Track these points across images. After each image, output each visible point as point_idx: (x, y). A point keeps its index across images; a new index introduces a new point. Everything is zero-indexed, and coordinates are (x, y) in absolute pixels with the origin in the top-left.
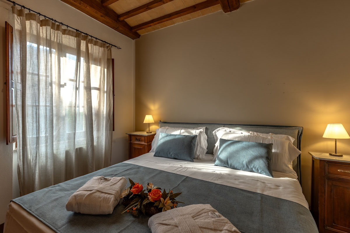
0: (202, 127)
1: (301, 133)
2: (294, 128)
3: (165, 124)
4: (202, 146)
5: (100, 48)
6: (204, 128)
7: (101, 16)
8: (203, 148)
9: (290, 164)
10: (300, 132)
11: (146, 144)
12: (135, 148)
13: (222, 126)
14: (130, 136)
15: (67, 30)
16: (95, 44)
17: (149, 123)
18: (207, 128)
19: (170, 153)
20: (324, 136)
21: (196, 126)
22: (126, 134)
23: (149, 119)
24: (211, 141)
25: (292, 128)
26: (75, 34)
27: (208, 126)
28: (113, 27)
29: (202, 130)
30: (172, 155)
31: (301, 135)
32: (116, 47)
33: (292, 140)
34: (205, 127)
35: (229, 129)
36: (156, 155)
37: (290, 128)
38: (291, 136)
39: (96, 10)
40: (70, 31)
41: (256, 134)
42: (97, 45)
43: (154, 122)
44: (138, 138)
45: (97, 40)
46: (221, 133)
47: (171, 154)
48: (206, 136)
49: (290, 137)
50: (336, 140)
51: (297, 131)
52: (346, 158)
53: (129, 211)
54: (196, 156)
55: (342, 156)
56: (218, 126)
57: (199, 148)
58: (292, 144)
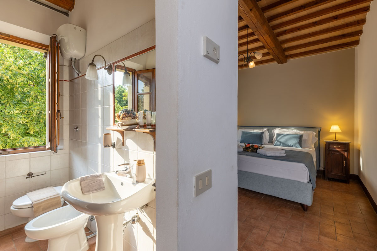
0: (265, 128)
2: (316, 128)
3: (242, 127)
6: (267, 129)
8: (267, 139)
9: (313, 145)
10: (320, 130)
20: (330, 131)
21: (262, 128)
24: (271, 136)
27: (269, 128)
29: (266, 130)
30: (250, 142)
31: (320, 132)
33: (315, 134)
36: (241, 142)
37: (314, 128)
46: (277, 131)
48: (268, 134)
49: (314, 132)
50: (335, 133)
51: (318, 129)
52: (339, 141)
53: (248, 150)
54: (263, 143)
55: (338, 140)
56: (275, 127)
57: (265, 139)
58: (314, 136)
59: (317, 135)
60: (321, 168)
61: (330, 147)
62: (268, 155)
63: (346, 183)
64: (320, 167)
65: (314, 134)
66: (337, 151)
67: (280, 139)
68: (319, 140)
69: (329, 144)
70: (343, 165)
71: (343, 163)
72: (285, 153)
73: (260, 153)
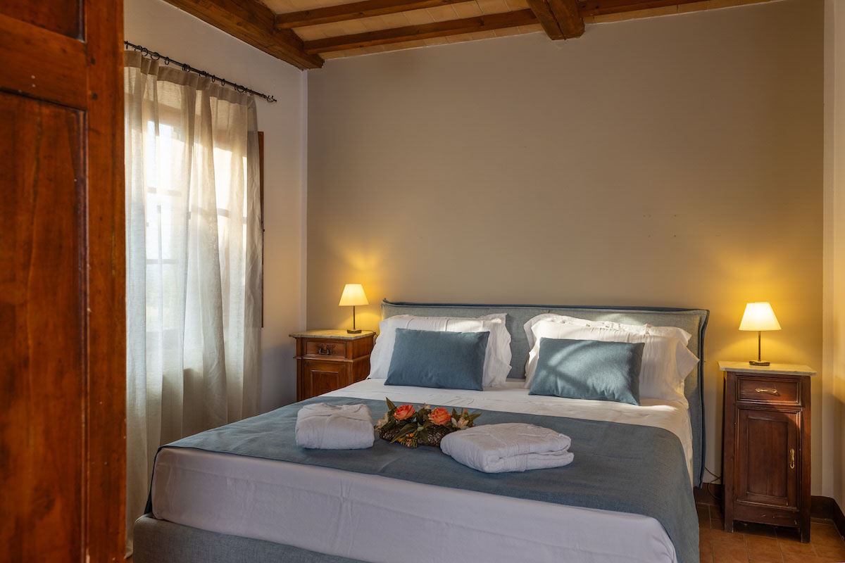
0: (497, 313)
1: (706, 323)
2: (692, 312)
3: (400, 309)
4: (500, 358)
5: (232, 105)
6: (504, 315)
7: (239, 24)
8: (502, 363)
9: (680, 387)
10: (704, 320)
11: (352, 361)
12: (316, 375)
13: (545, 311)
14: (302, 342)
15: (167, 69)
16: (221, 98)
17: (354, 307)
18: (510, 317)
19: (426, 375)
20: (742, 327)
21: (483, 311)
22: (290, 336)
23: (352, 294)
24: (520, 347)
25: (688, 312)
26: (182, 78)
27: (512, 312)
28: (260, 44)
29: (498, 321)
30: (431, 378)
31: (704, 327)
32: (265, 97)
33: (687, 337)
34: (506, 314)
35: (560, 316)
36: (391, 382)
37: (684, 312)
38: (685, 330)
39: (229, 13)
40: (172, 70)
41: (618, 327)
42: (225, 100)
43: (368, 304)
44: (325, 348)
45: (226, 86)
46: (545, 327)
47: (430, 375)
48: (509, 336)
49: (683, 332)
50: (760, 334)
51: (698, 318)
52: (774, 368)
53: (401, 440)
54: (486, 381)
55: (768, 364)
56: (535, 310)
57: (492, 362)
58: (685, 346)
59: (696, 341)
60: (709, 478)
61: (744, 392)
62: (487, 469)
63: (799, 539)
64: (705, 472)
65: (683, 339)
66: (770, 409)
67: (561, 362)
68: (701, 365)
69: (737, 380)
70: (787, 466)
71: (786, 456)
72: (569, 451)
73: (453, 456)
